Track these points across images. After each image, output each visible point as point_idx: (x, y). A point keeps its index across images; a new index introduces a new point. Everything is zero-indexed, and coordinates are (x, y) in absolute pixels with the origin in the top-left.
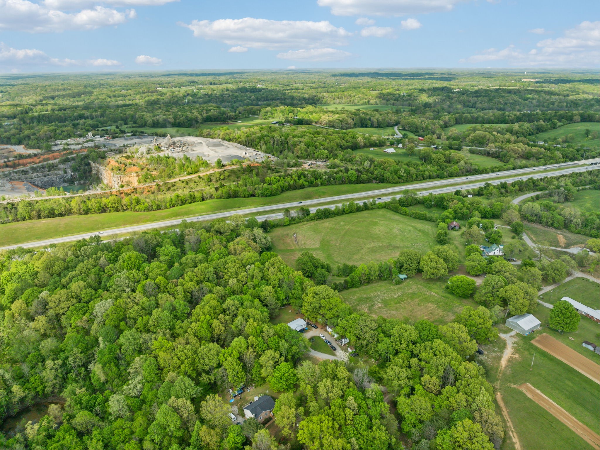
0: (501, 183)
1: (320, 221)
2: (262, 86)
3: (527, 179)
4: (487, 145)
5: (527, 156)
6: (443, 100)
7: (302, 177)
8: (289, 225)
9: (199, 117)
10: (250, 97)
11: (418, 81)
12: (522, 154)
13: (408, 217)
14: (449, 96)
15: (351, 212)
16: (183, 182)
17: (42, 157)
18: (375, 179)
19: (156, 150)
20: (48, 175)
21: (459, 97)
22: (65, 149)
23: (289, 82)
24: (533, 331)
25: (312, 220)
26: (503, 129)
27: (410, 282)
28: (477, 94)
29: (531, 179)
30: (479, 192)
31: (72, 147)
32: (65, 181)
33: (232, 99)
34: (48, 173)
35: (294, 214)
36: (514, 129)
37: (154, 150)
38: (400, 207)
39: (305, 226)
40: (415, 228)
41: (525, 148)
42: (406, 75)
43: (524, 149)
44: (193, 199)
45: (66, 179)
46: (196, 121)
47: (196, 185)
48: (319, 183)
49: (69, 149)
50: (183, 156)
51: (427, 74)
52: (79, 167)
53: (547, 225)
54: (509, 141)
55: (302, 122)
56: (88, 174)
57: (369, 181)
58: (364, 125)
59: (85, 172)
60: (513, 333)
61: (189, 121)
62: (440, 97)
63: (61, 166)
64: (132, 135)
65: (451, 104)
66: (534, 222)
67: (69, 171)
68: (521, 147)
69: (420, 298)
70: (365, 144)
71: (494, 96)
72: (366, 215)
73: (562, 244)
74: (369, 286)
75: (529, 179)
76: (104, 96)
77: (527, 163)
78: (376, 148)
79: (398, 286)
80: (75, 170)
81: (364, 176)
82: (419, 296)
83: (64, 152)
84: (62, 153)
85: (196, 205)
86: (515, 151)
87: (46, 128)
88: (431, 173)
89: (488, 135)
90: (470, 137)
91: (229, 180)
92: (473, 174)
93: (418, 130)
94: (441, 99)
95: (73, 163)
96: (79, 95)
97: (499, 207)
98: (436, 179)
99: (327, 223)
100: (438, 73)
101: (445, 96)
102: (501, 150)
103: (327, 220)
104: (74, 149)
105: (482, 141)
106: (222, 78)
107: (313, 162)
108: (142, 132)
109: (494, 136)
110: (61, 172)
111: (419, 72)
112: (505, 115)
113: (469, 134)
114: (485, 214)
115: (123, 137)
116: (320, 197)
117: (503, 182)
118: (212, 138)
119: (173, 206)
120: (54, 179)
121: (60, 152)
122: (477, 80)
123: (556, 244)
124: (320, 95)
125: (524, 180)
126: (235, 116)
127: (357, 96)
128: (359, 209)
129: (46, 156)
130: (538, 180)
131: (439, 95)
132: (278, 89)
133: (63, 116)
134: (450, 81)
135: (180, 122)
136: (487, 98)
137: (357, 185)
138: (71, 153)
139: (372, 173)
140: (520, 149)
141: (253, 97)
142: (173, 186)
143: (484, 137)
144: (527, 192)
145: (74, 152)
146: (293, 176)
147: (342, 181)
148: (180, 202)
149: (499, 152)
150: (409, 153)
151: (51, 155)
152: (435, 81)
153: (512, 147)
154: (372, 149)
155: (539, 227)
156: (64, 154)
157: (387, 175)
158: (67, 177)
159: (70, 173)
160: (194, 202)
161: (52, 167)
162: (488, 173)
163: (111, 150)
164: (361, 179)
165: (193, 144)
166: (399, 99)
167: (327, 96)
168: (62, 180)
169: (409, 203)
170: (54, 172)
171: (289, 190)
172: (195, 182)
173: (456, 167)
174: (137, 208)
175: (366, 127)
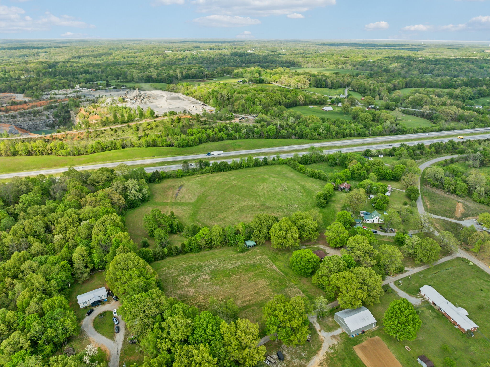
0: (418, 144)
1: (214, 174)
2: (252, 52)
3: (447, 141)
4: (422, 107)
5: (458, 119)
6: (403, 67)
7: (224, 130)
8: (182, 176)
9: (179, 75)
10: (236, 60)
11: (387, 50)
12: (454, 116)
13: (303, 175)
14: (410, 63)
15: (248, 167)
16: (112, 130)
17: (31, 104)
18: (295, 135)
19: (120, 101)
20: (33, 120)
21: (419, 64)
22: (51, 98)
23: (276, 49)
24: (364, 332)
25: (207, 172)
26: (444, 92)
27: (258, 250)
28: (436, 62)
29: (451, 142)
30: (390, 151)
31: (58, 96)
32: (47, 126)
33: (220, 61)
34: (33, 118)
35: (192, 166)
36: (454, 93)
37: (118, 101)
38: (298, 164)
39: (198, 178)
40: (303, 187)
41: (459, 111)
42: (380, 46)
43: (457, 112)
44: (114, 147)
45: (48, 123)
46: (176, 77)
47: (123, 133)
48: (237, 136)
49: (54, 98)
50: (137, 107)
51: (399, 45)
52: (60, 113)
53: (449, 191)
54: (444, 104)
55: (263, 81)
56: (67, 120)
57: (288, 136)
58: (319, 86)
59: (64, 118)
60: (338, 332)
61: (170, 78)
62: (401, 64)
63: (45, 112)
64: (113, 88)
65: (409, 70)
66: (437, 187)
67: (51, 117)
68: (454, 110)
69: (256, 272)
70: (305, 102)
71: (452, 64)
72: (261, 170)
73: (458, 215)
74: (209, 253)
75: (449, 141)
76: (119, 57)
77: (456, 126)
78: (315, 106)
79: (242, 255)
80: (56, 116)
81: (284, 132)
82: (257, 269)
83: (50, 101)
84: (48, 101)
85: (114, 152)
86: (448, 114)
87: (48, 80)
88: (352, 131)
89: (426, 98)
90: (409, 99)
91: (156, 130)
92: (397, 134)
93: (366, 91)
94: (402, 66)
95: (55, 110)
96: (100, 55)
97: (400, 169)
98: (356, 138)
99: (219, 177)
100: (408, 45)
101: (406, 63)
102: (435, 112)
103: (222, 173)
104: (59, 98)
105: (419, 103)
106: (223, 45)
107: (245, 117)
108: (123, 86)
109: (431, 98)
110: (44, 118)
111: (394, 43)
112: (453, 80)
113: (409, 96)
114: (385, 175)
115: (105, 89)
116: (235, 149)
117: (420, 144)
118: (176, 93)
119: (94, 152)
120: (38, 123)
121: (46, 101)
122: (442, 51)
123: (451, 213)
124: (296, 60)
125: (444, 142)
126: (211, 74)
127: (328, 62)
128: (257, 164)
129: (34, 104)
130: (458, 143)
131: (400, 62)
132: (264, 54)
133: (71, 71)
134: (417, 51)
135: (162, 79)
136: (445, 66)
137: (275, 140)
138: (56, 102)
139: (293, 129)
140: (452, 112)
141: (238, 60)
142: (103, 133)
143: (421, 100)
144: (444, 154)
145: (59, 101)
146: (215, 128)
147: (260, 135)
148: (100, 149)
149: (432, 114)
150: (344, 111)
151: (38, 103)
152: (402, 51)
153: (445, 110)
154: (311, 107)
155: (441, 193)
156: (50, 102)
157: (307, 131)
158: (49, 122)
159: (52, 119)
160: (115, 149)
161: (37, 113)
162: (412, 134)
163: (87, 101)
164: (280, 134)
165: (156, 97)
166: (365, 65)
167: (302, 60)
168: (45, 124)
169: (312, 161)
170: (39, 117)
171: (207, 141)
172: (123, 131)
173: (380, 126)
174: (60, 152)
175: (321, 87)
